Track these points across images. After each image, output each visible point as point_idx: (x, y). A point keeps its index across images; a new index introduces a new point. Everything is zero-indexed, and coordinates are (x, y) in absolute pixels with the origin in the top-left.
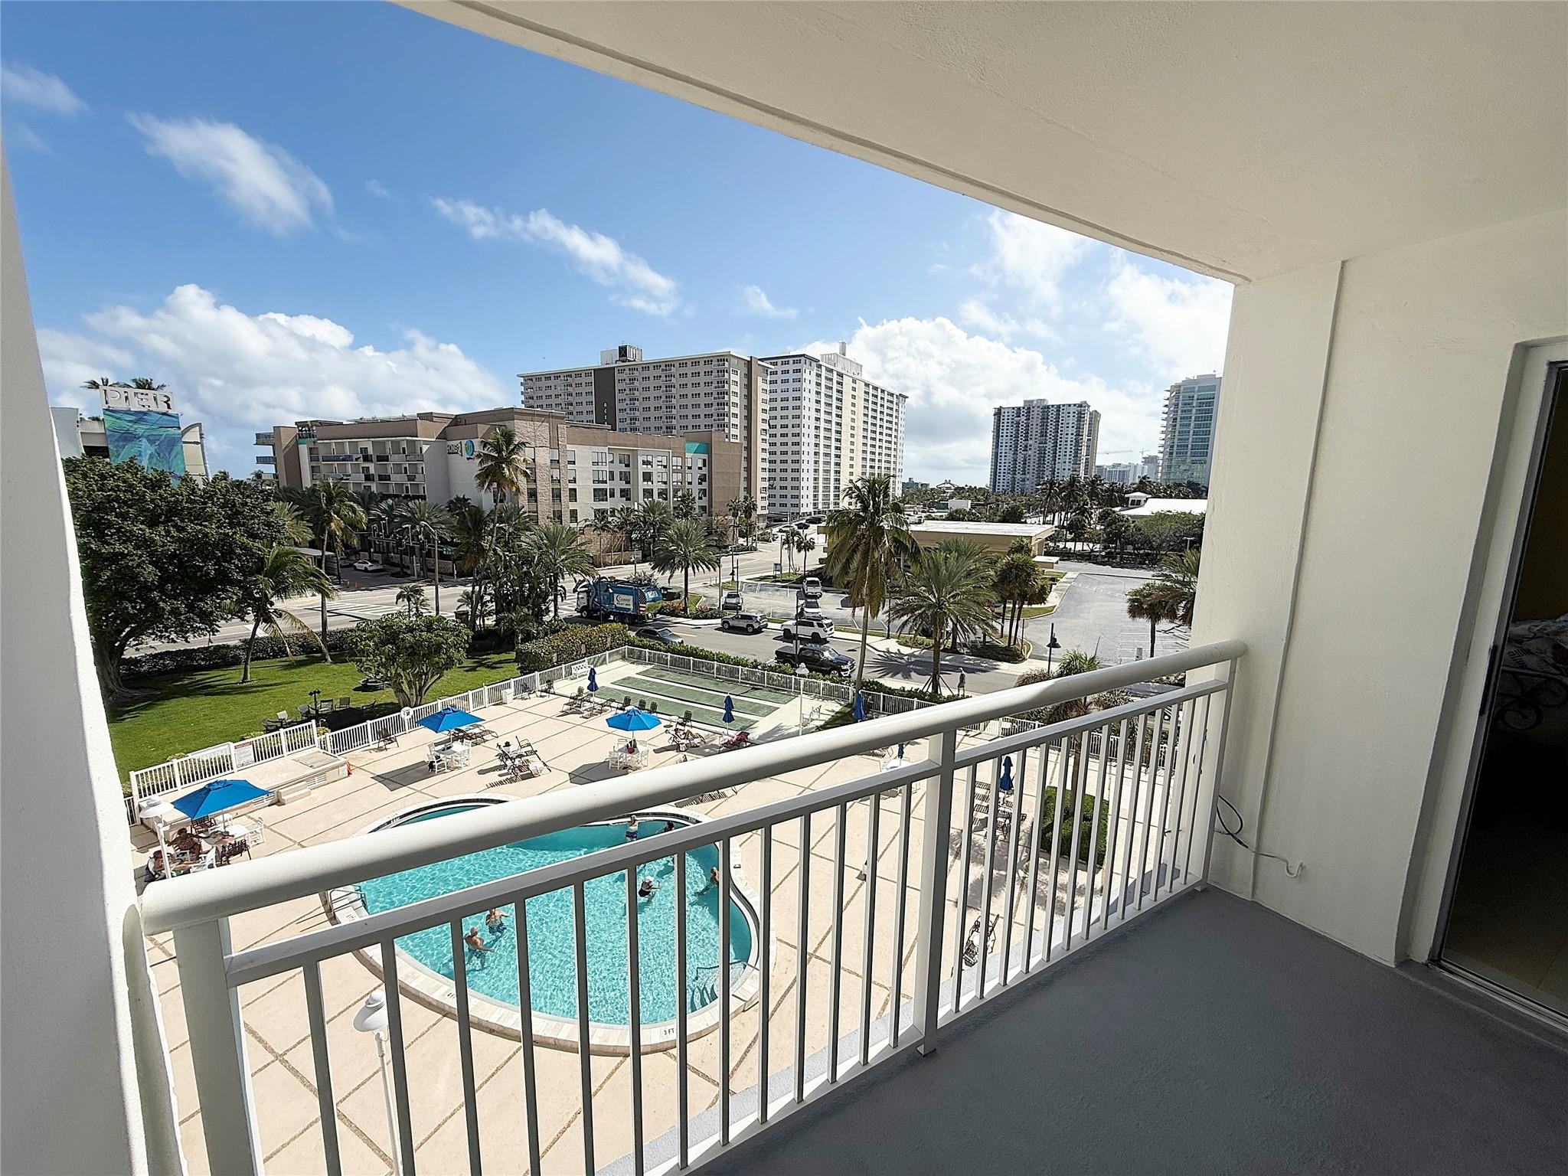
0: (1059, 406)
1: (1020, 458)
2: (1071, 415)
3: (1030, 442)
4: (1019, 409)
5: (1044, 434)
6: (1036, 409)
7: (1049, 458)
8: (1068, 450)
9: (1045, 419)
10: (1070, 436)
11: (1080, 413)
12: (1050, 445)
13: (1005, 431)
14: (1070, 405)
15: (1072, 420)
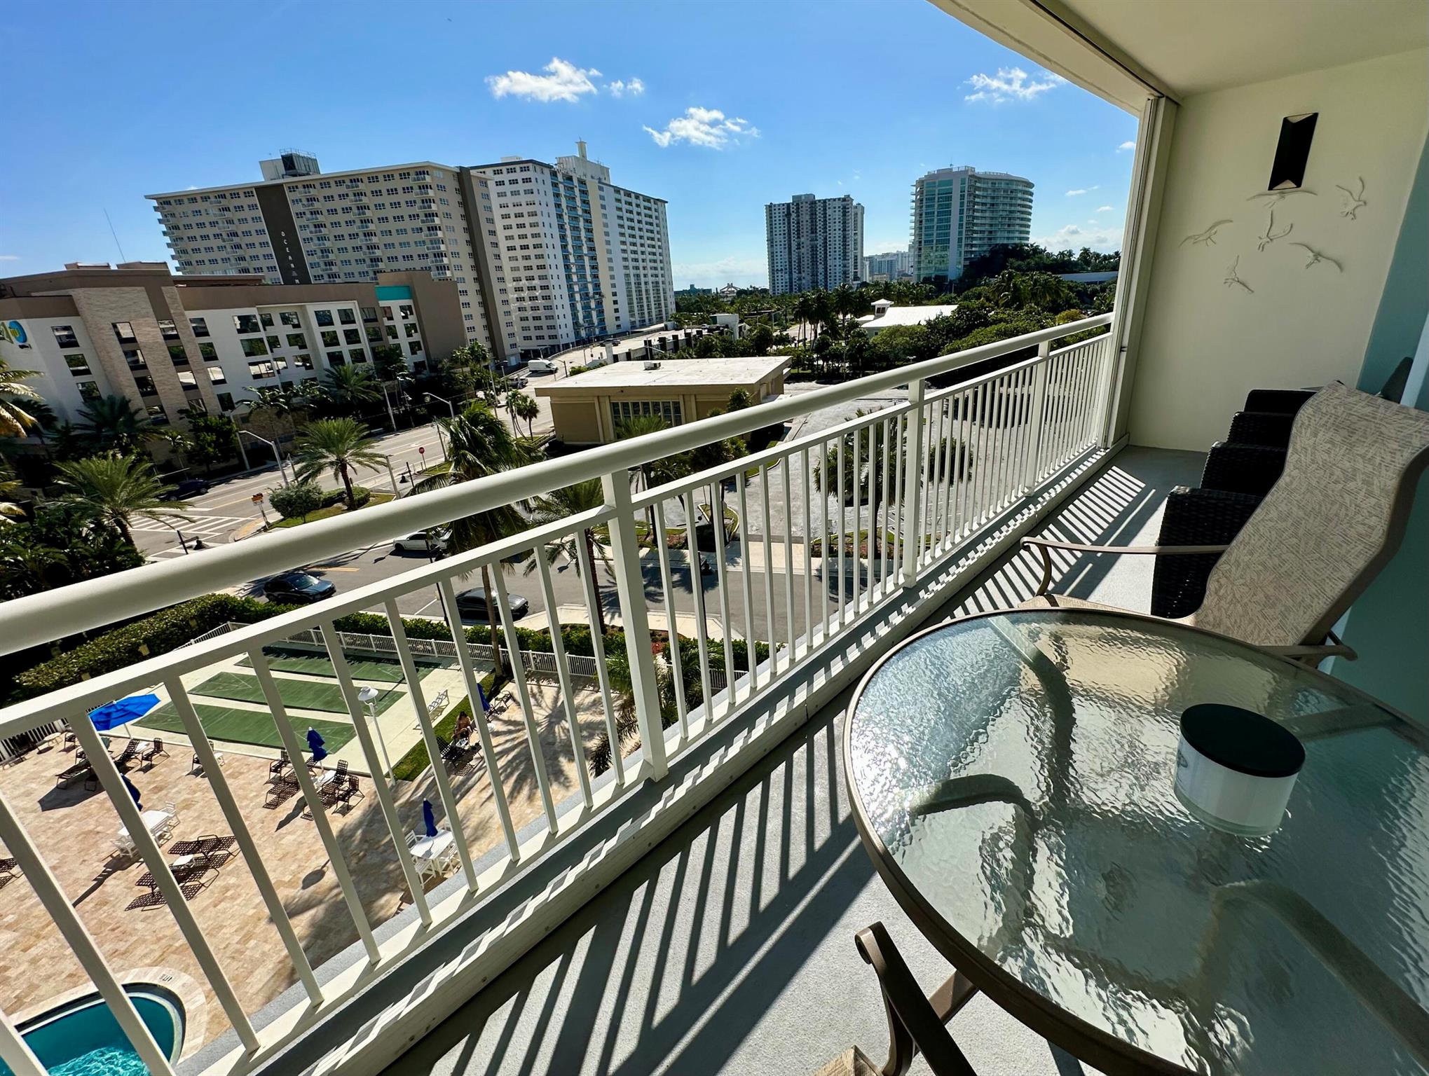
0: (825, 201)
1: (794, 257)
2: (837, 209)
3: (802, 240)
4: (788, 204)
5: (814, 231)
6: (804, 204)
7: (820, 255)
8: (837, 246)
9: (813, 214)
10: (837, 232)
11: (844, 208)
12: (820, 242)
13: (778, 229)
14: (835, 200)
15: (838, 215)
